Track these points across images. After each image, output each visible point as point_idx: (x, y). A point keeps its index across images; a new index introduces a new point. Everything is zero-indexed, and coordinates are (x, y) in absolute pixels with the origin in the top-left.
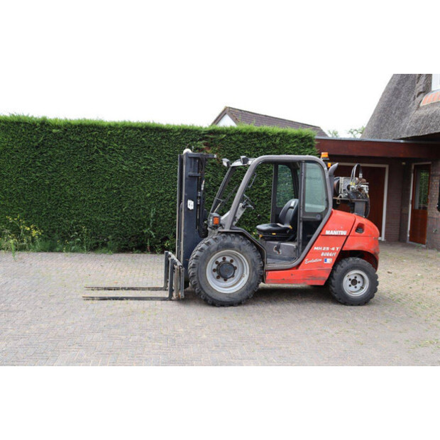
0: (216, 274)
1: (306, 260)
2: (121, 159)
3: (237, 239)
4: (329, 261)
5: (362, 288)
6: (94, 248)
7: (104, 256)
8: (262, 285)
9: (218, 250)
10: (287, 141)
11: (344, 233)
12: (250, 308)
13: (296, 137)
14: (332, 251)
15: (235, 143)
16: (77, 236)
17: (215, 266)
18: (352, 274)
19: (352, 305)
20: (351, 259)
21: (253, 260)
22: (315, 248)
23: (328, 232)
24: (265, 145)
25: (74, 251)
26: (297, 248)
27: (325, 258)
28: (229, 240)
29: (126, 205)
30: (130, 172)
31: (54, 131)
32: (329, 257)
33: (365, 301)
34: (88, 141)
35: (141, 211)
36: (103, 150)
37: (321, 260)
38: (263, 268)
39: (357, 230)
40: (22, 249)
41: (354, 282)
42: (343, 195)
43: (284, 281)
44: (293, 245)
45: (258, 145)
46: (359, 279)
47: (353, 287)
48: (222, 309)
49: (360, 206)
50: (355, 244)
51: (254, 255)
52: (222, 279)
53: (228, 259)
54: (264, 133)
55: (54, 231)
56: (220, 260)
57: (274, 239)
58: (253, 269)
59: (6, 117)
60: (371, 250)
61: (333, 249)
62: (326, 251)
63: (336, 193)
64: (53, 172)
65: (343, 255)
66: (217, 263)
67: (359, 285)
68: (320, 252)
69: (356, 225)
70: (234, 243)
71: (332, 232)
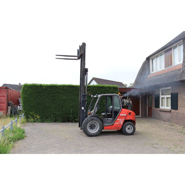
0: (90, 128)
1: (115, 123)
2: (62, 95)
3: (95, 118)
4: (122, 123)
5: (131, 130)
6: (55, 121)
7: (58, 123)
8: (103, 130)
9: (90, 121)
10: (110, 89)
11: (125, 115)
12: (100, 137)
13: (113, 87)
15: (95, 90)
16: (50, 118)
17: (90, 125)
18: (128, 126)
19: (128, 135)
20: (128, 122)
23: (121, 115)
24: (104, 90)
25: (49, 122)
26: (113, 119)
27: (120, 122)
28: (93, 118)
29: (64, 108)
30: (65, 99)
31: (44, 88)
32: (122, 122)
33: (132, 134)
34: (53, 91)
35: (68, 110)
36: (57, 93)
38: (103, 125)
39: (129, 114)
40: (35, 122)
41: (129, 129)
42: (125, 104)
43: (109, 129)
44: (111, 119)
45: (102, 90)
46: (130, 128)
47: (129, 130)
48: (92, 137)
49: (130, 107)
50: (129, 118)
51: (100, 122)
52: (92, 129)
53: (93, 123)
54: (104, 87)
55: (43, 116)
56: (91, 124)
57: (106, 117)
58: (100, 126)
59: (31, 85)
60: (133, 119)
61: (123, 120)
62: (120, 120)
63: (123, 103)
64: (43, 99)
65: (125, 121)
66: (90, 124)
67: (130, 130)
68: (119, 120)
69: (129, 113)
70: (95, 119)
71: (122, 115)
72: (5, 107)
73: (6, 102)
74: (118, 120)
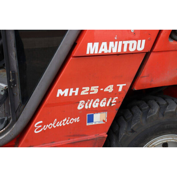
14: (108, 95)
22: (60, 92)
32: (99, 110)
37: (77, 120)
61: (110, 89)
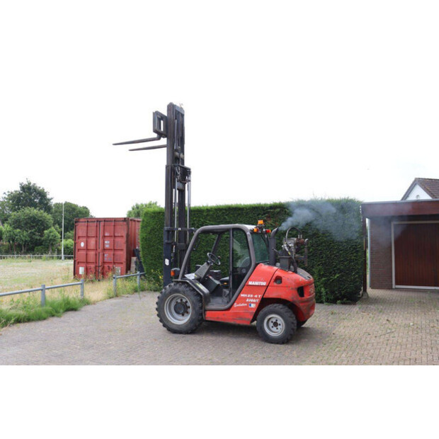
1: (235, 304)
3: (183, 286)
4: (253, 306)
5: (281, 330)
11: (264, 284)
14: (256, 298)
18: (273, 317)
19: (272, 343)
20: (275, 305)
21: (193, 302)
23: (250, 283)
26: (230, 294)
27: (250, 303)
32: (253, 303)
37: (246, 305)
39: (275, 281)
41: (276, 324)
43: (218, 319)
46: (279, 322)
47: (275, 328)
49: (285, 262)
50: (274, 293)
53: (184, 300)
56: (179, 301)
61: (256, 296)
62: (250, 298)
65: (264, 302)
66: (177, 302)
67: (279, 327)
68: (246, 298)
69: (274, 278)
70: (180, 289)
71: (254, 283)
72: (124, 260)
73: (124, 247)
74: (242, 295)
